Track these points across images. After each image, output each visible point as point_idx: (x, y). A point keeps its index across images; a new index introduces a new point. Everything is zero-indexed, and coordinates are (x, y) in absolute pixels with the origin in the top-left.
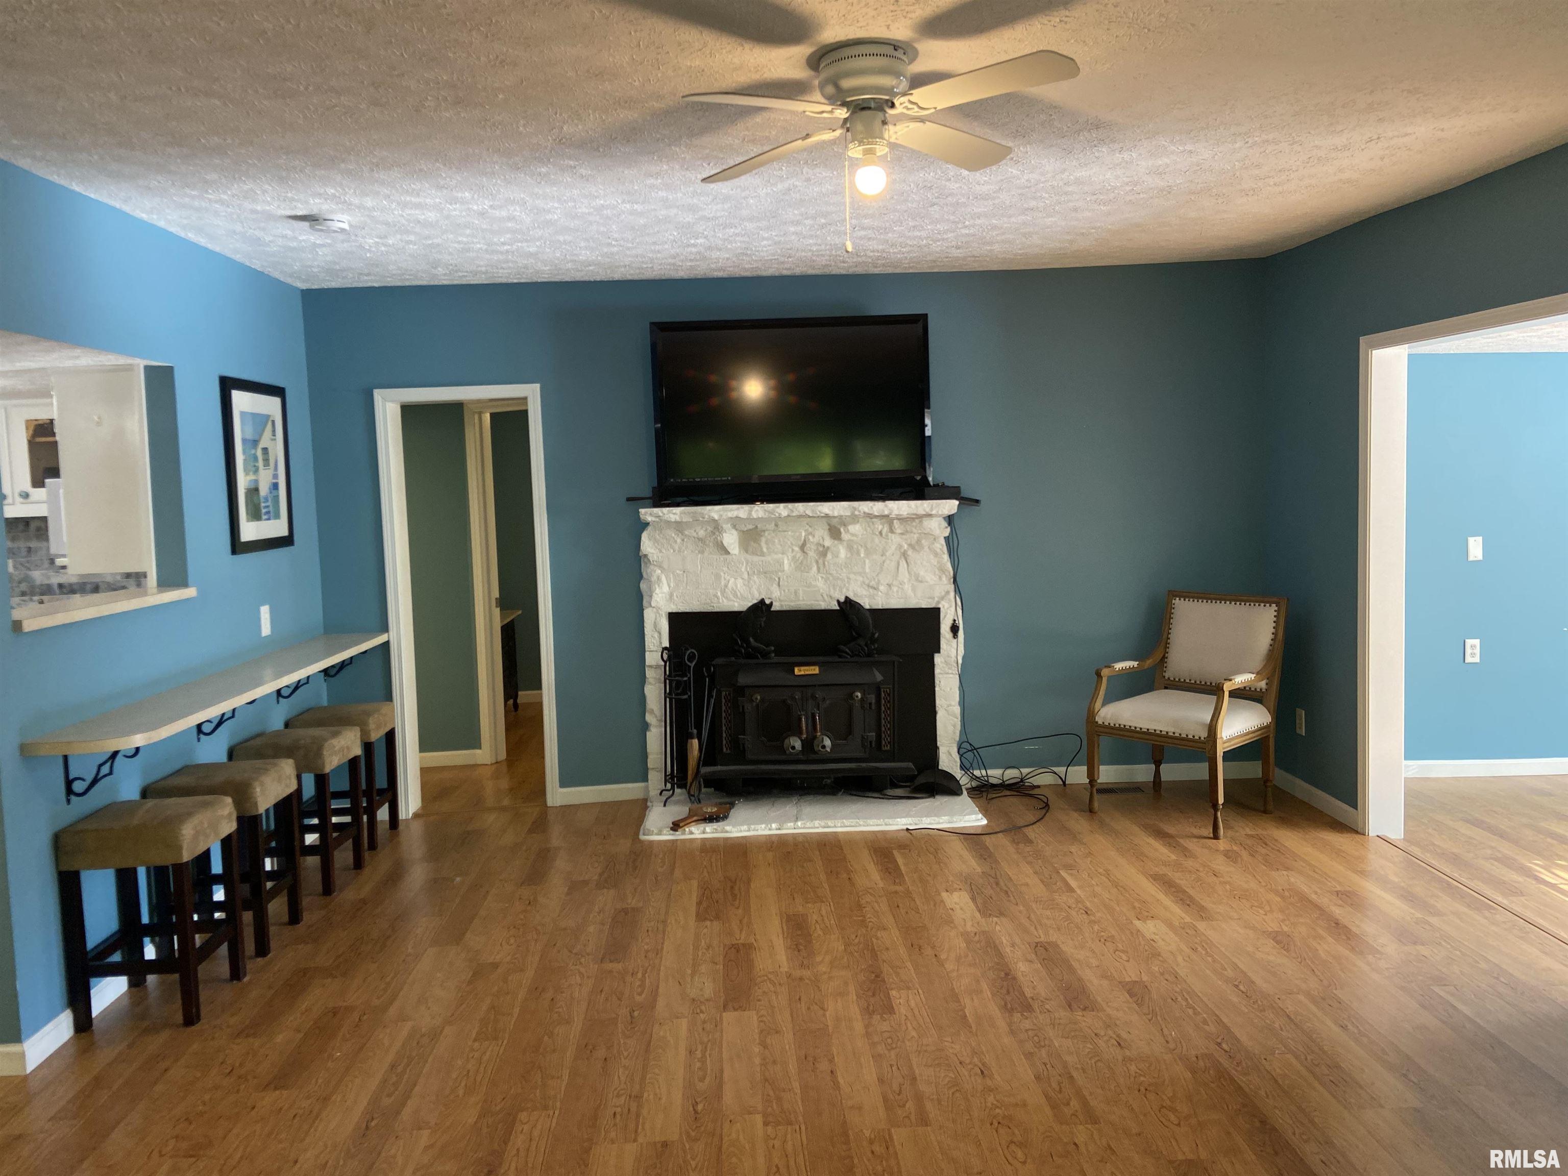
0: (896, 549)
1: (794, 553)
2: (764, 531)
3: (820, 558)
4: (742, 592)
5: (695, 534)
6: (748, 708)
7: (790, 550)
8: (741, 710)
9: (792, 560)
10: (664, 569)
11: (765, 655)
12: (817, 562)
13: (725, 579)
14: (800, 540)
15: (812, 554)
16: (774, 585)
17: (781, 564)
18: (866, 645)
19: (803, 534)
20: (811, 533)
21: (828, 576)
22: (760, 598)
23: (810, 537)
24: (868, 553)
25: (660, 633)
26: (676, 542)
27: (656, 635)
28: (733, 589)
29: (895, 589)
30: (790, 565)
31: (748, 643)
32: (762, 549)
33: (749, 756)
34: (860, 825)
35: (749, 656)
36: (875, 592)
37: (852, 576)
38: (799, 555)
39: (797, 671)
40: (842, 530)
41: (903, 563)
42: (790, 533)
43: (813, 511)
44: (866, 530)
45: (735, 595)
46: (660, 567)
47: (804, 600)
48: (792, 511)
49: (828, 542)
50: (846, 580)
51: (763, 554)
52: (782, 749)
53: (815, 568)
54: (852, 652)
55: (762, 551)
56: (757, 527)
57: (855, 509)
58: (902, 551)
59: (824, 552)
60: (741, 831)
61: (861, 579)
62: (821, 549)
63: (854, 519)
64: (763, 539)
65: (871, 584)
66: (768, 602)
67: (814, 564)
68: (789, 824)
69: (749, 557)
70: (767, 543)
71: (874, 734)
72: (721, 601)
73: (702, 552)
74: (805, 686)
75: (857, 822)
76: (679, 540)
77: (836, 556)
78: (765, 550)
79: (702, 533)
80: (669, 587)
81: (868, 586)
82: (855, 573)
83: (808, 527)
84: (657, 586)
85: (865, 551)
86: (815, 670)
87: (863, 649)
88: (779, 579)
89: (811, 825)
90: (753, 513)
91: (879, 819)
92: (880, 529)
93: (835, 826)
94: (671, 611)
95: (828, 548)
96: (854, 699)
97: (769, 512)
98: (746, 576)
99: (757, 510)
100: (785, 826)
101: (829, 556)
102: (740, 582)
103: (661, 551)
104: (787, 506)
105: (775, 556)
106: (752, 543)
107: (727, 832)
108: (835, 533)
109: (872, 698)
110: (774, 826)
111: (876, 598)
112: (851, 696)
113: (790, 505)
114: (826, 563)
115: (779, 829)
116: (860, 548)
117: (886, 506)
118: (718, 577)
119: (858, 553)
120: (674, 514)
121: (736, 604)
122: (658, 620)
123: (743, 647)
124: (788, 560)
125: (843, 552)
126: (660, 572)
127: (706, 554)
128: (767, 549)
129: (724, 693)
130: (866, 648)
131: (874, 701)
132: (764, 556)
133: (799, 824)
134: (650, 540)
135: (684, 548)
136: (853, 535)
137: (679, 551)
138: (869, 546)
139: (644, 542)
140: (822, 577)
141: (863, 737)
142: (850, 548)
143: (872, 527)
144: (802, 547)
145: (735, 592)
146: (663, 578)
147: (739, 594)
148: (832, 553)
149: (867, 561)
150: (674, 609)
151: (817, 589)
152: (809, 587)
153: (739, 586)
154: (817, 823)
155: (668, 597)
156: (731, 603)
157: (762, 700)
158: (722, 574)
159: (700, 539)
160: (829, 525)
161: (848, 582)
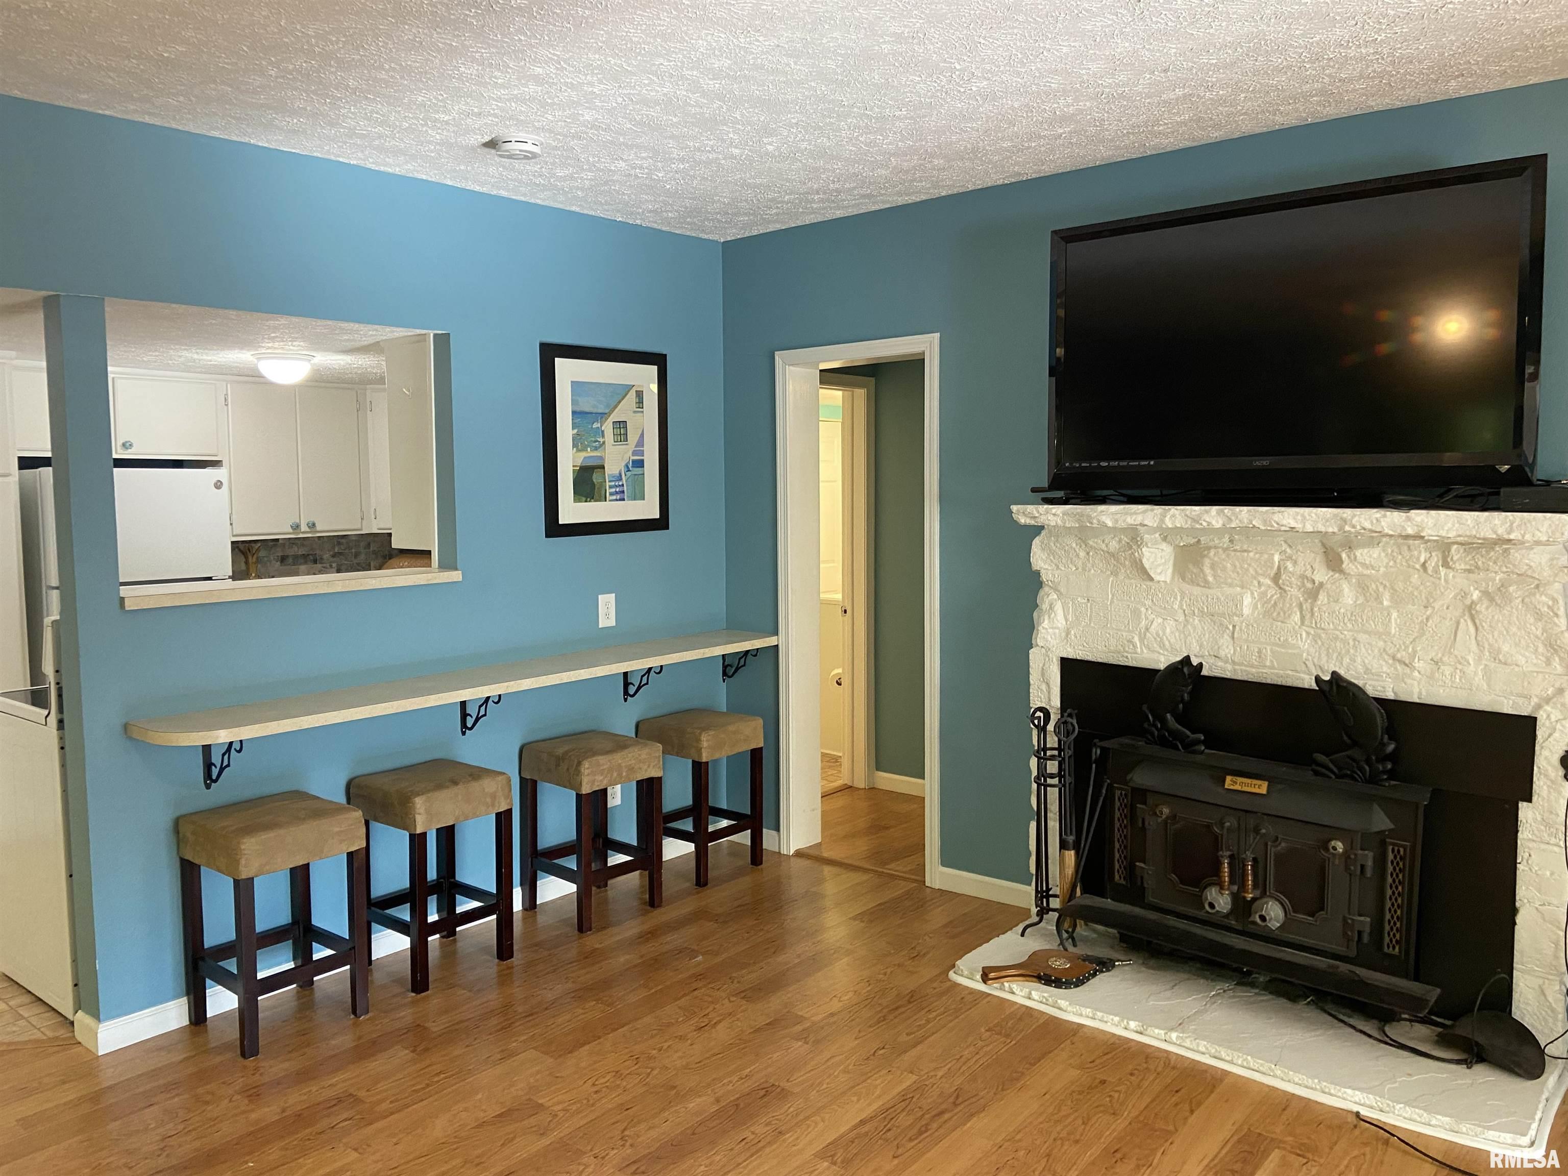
0: (1455, 597)
1: (1263, 588)
2: (1209, 548)
3: (1306, 600)
4: (1172, 640)
5: (1103, 547)
6: (1152, 824)
7: (1256, 583)
8: (1140, 825)
9: (1260, 599)
10: (1061, 594)
11: (1189, 746)
12: (1300, 606)
13: (1147, 618)
14: (1272, 568)
15: (1294, 592)
16: (1226, 636)
17: (1237, 602)
18: (1368, 761)
19: (1277, 558)
20: (1290, 558)
21: (1320, 631)
22: (1185, 655)
23: (1289, 565)
24: (1397, 601)
25: (1048, 684)
26: (1078, 555)
27: (1044, 687)
28: (1158, 635)
29: (1447, 670)
30: (1255, 607)
31: (1164, 721)
32: (1205, 575)
33: (1150, 899)
34: (1275, 1076)
35: (1163, 742)
36: (1408, 670)
37: (1363, 637)
38: (1272, 592)
39: (1230, 782)
40: (1344, 556)
41: (1467, 626)
42: (1251, 554)
43: (1265, 522)
44: (1394, 559)
45: (1162, 646)
46: (1056, 590)
47: (1272, 667)
48: (1230, 520)
49: (1321, 575)
50: (1351, 643)
51: (1207, 584)
52: (1198, 901)
53: (1297, 617)
54: (1340, 769)
55: (1206, 581)
56: (1199, 540)
57: (1345, 521)
58: (1468, 602)
59: (1313, 593)
60: (1081, 1015)
61: (1381, 644)
62: (1309, 585)
63: (1374, 538)
64: (1207, 562)
65: (1399, 656)
66: (1195, 662)
67: (1296, 609)
68: (1157, 1031)
69: (1186, 587)
70: (1213, 567)
71: (1368, 919)
72: (1139, 650)
73: (1115, 573)
74: (1246, 811)
75: (1270, 1068)
76: (1082, 554)
77: (1336, 598)
78: (1210, 579)
79: (1114, 545)
80: (1066, 620)
81: (1394, 658)
82: (1369, 633)
83: (1285, 546)
84: (1046, 617)
85: (1392, 597)
86: (1261, 787)
87: (1361, 769)
88: (1234, 627)
89: (1194, 1046)
90: (1167, 519)
91: (1313, 1077)
92: (1422, 560)
93: (1231, 1062)
94: (1065, 656)
95: (1321, 585)
96: (1327, 849)
97: (1194, 520)
98: (1181, 618)
99: (1173, 516)
100: (1150, 1031)
101: (1322, 597)
102: (1170, 625)
103: (1058, 568)
104: (1222, 511)
105: (1228, 591)
106: (1191, 566)
107: (1060, 1009)
108: (1333, 562)
109: (1369, 858)
110: (1133, 1025)
111: (1409, 681)
112: (1325, 845)
113: (1227, 510)
114: (1316, 609)
115: (1141, 1033)
116: (1381, 589)
117: (1409, 519)
118: (1136, 613)
119: (1378, 598)
120: (1054, 515)
121: (1162, 659)
122: (1047, 666)
123: (1155, 726)
124: (1253, 597)
125: (1349, 595)
126: (1055, 597)
127: (1121, 577)
128: (1215, 576)
129: (1118, 793)
130: (1367, 768)
131: (1370, 863)
132: (1209, 588)
133: (1174, 1036)
134: (1043, 549)
135: (1089, 565)
136: (1364, 565)
137: (1084, 569)
138: (1400, 586)
139: (1035, 553)
140: (1308, 633)
141: (1345, 919)
142: (1362, 586)
143: (1406, 553)
144: (1276, 578)
145: (1162, 639)
146: (1058, 607)
147: (1167, 643)
148: (1329, 596)
149: (1395, 615)
150: (1071, 654)
151: (1295, 651)
152: (1282, 646)
153: (1168, 630)
154: (1203, 1045)
155: (1063, 635)
156: (1155, 656)
157: (1173, 817)
158: (1143, 609)
159: (1112, 555)
160: (1324, 545)
161: (1355, 647)
